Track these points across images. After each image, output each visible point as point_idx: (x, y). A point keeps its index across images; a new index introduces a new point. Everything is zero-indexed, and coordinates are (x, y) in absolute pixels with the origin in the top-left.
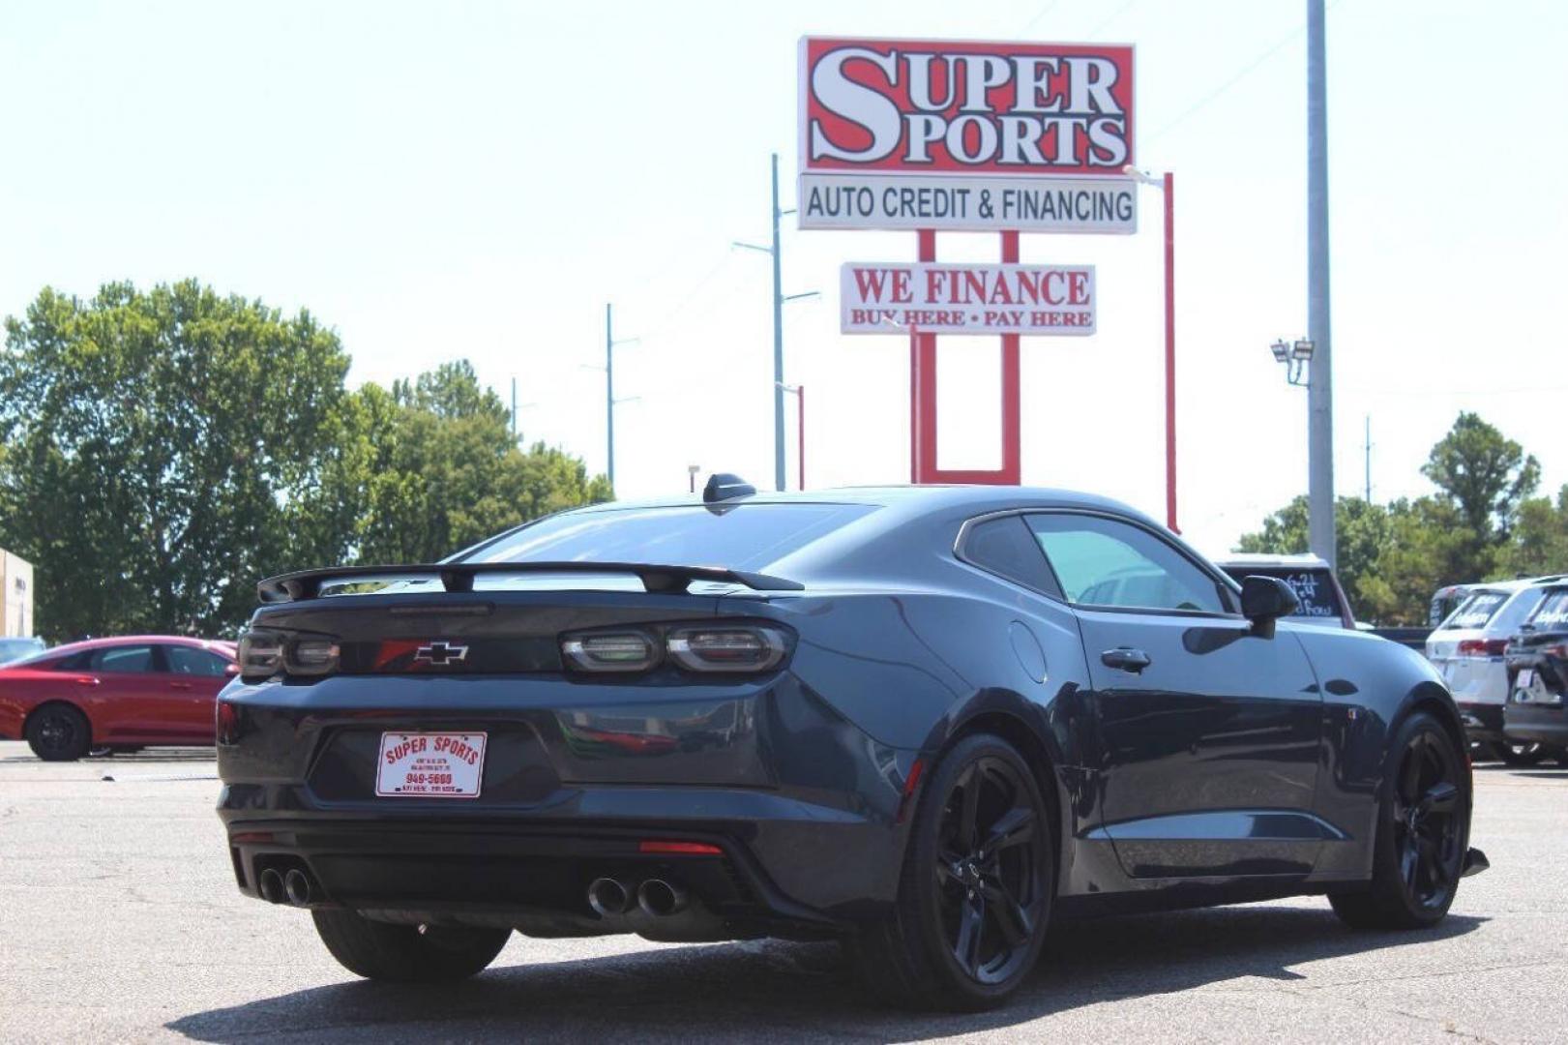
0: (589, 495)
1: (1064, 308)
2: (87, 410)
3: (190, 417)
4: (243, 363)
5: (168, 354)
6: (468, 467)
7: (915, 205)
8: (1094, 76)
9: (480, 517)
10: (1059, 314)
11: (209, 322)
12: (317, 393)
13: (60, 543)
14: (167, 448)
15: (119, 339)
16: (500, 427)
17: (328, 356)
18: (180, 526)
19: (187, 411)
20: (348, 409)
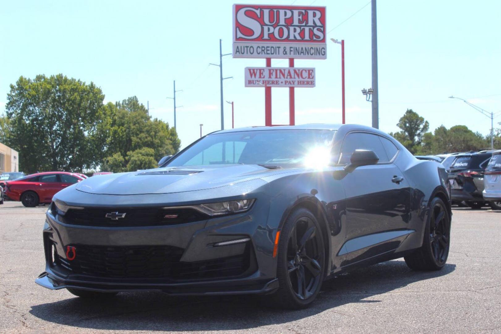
0: (170, 133)
1: (307, 79)
2: (33, 110)
3: (61, 112)
4: (75, 97)
5: (55, 94)
6: (137, 125)
7: (265, 51)
8: (314, 15)
9: (140, 139)
10: (305, 81)
11: (66, 86)
12: (95, 105)
13: (26, 146)
14: (54, 120)
15: (41, 90)
16: (145, 114)
17: (98, 95)
18: (58, 141)
19: (60, 110)
20: (104, 109)
